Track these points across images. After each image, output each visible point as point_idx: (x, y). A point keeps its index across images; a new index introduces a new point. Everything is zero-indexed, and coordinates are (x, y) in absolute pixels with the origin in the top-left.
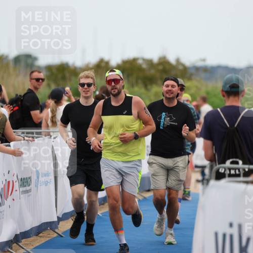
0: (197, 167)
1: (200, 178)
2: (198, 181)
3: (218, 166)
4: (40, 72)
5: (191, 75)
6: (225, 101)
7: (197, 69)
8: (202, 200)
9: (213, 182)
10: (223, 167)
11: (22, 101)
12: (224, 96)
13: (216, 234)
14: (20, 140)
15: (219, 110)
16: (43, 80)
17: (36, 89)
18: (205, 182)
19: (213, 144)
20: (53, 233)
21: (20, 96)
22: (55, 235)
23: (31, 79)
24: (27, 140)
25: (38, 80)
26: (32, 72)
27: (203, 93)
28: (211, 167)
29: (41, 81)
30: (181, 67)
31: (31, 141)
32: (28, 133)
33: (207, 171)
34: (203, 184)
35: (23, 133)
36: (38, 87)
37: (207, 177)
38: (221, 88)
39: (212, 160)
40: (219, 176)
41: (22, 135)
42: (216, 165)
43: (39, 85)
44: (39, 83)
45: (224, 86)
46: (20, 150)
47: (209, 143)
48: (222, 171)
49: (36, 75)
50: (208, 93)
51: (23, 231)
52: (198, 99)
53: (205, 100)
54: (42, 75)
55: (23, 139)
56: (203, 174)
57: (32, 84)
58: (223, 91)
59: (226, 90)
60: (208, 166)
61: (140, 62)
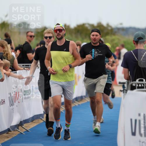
0: (120, 83)
1: (122, 89)
2: (121, 91)
3: (132, 82)
4: (32, 32)
5: (116, 32)
6: (135, 47)
7: (119, 29)
8: (123, 101)
9: (129, 92)
10: (134, 83)
11: (22, 48)
12: (134, 44)
13: (131, 120)
14: (22, 70)
15: (132, 51)
16: (34, 36)
17: (30, 41)
18: (125, 91)
19: (129, 70)
20: (41, 120)
21: (21, 45)
22: (42, 121)
23: (27, 36)
24: (26, 70)
25: (31, 36)
26: (28, 32)
27: (122, 42)
28: (128, 83)
29: (33, 37)
30: (110, 28)
31: (28, 70)
32: (26, 66)
33: (126, 85)
34: (124, 92)
35: (23, 66)
36: (31, 40)
37: (126, 89)
38: (133, 40)
39: (128, 79)
40: (133, 88)
41: (23, 67)
42: (131, 82)
43: (32, 39)
44: (32, 38)
45: (134, 39)
46: (22, 76)
47: (127, 69)
48: (134, 85)
49: (30, 34)
50: (125, 42)
51: (24, 119)
52: (120, 45)
53: (123, 46)
54: (33, 34)
55: (23, 69)
56: (124, 87)
57: (28, 39)
58: (134, 41)
59: (135, 40)
60: (126, 83)
61: (87, 26)
